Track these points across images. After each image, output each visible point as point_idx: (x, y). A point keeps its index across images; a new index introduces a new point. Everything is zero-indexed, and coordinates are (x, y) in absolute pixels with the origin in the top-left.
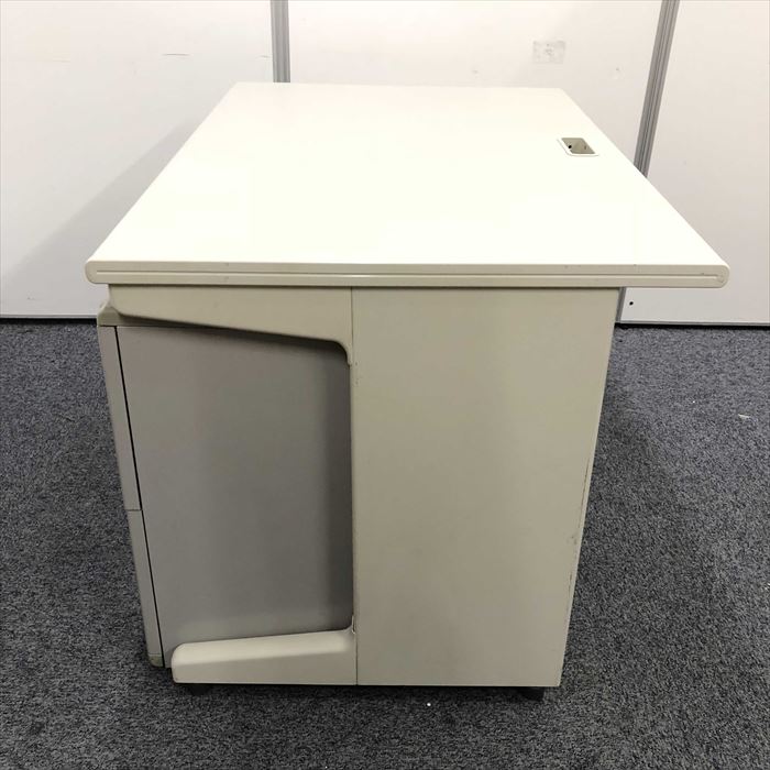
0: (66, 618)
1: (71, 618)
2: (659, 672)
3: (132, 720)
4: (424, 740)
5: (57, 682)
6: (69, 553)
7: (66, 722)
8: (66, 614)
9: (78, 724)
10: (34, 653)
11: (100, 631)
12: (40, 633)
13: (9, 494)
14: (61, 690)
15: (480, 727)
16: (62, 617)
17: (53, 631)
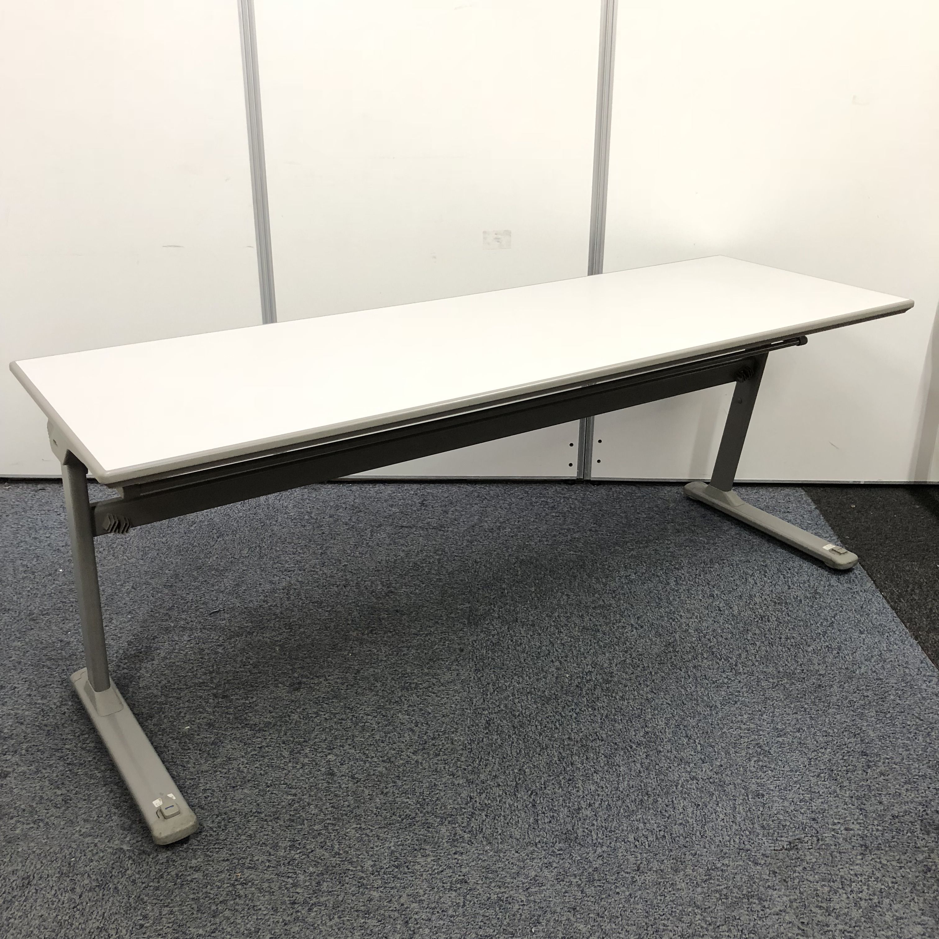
0: (39, 704)
1: (43, 704)
2: (515, 744)
3: (80, 770)
4: (307, 786)
5: (24, 746)
6: (50, 659)
7: (28, 771)
8: (39, 701)
9: (38, 771)
10: (9, 727)
11: (64, 713)
12: (16, 714)
13: (6, 617)
14: (27, 751)
15: (353, 778)
16: (36, 703)
17: (27, 713)
